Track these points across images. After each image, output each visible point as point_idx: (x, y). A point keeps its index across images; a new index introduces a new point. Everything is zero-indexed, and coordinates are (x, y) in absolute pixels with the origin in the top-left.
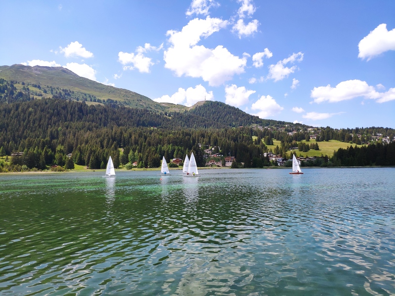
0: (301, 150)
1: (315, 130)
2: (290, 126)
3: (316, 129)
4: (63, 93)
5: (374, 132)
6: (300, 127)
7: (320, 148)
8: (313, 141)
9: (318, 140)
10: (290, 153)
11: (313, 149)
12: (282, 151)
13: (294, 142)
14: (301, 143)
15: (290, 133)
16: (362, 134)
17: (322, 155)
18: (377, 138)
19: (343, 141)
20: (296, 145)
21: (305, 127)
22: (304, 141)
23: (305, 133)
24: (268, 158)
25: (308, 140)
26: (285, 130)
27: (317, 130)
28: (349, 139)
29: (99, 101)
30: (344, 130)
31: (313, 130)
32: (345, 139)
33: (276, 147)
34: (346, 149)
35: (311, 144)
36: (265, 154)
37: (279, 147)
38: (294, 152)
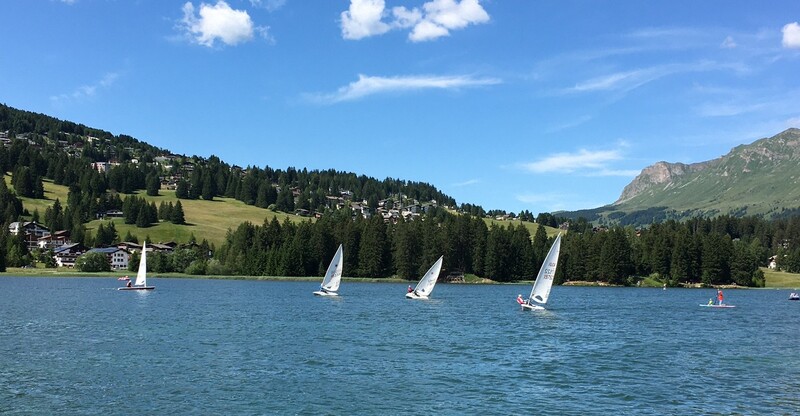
0: (131, 221)
1: (176, 165)
2: (103, 141)
3: (179, 160)
5: (332, 184)
6: (131, 149)
7: (187, 217)
8: (167, 194)
9: (183, 194)
10: (97, 228)
11: (168, 219)
12: (70, 218)
13: (111, 193)
14: (133, 199)
15: (101, 166)
16: (303, 188)
17: (194, 239)
18: (339, 201)
19: (253, 204)
20: (116, 205)
21: (148, 152)
22: (142, 194)
23: (147, 170)
24: (22, 240)
25: (154, 193)
26: (86, 154)
27: (180, 163)
28: (270, 199)
30: (256, 171)
31: (171, 163)
32: (259, 198)
33: (51, 204)
34: (261, 225)
35: (162, 205)
36: (15, 228)
37: (64, 205)
38: (112, 228)
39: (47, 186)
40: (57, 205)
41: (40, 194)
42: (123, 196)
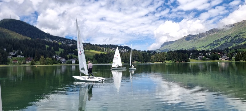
2: (69, 41)
5: (110, 47)
10: (69, 56)
12: (64, 55)
18: (112, 50)
24: (56, 58)
30: (97, 45)
32: (98, 50)
37: (63, 52)
38: (72, 56)
40: (62, 52)
41: (58, 51)
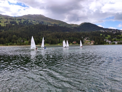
0: (117, 38)
4: (41, 22)
6: (117, 31)
15: (114, 33)
21: (119, 31)
22: (119, 35)
23: (119, 33)
24: (106, 41)
26: (112, 32)
29: (52, 24)
35: (121, 37)
36: (105, 40)
38: (115, 39)
39: (108, 36)
40: (109, 38)
41: (107, 36)
42: (116, 36)
